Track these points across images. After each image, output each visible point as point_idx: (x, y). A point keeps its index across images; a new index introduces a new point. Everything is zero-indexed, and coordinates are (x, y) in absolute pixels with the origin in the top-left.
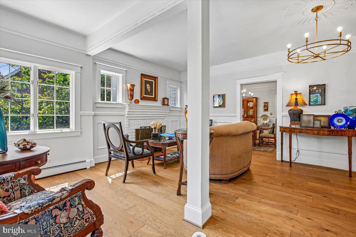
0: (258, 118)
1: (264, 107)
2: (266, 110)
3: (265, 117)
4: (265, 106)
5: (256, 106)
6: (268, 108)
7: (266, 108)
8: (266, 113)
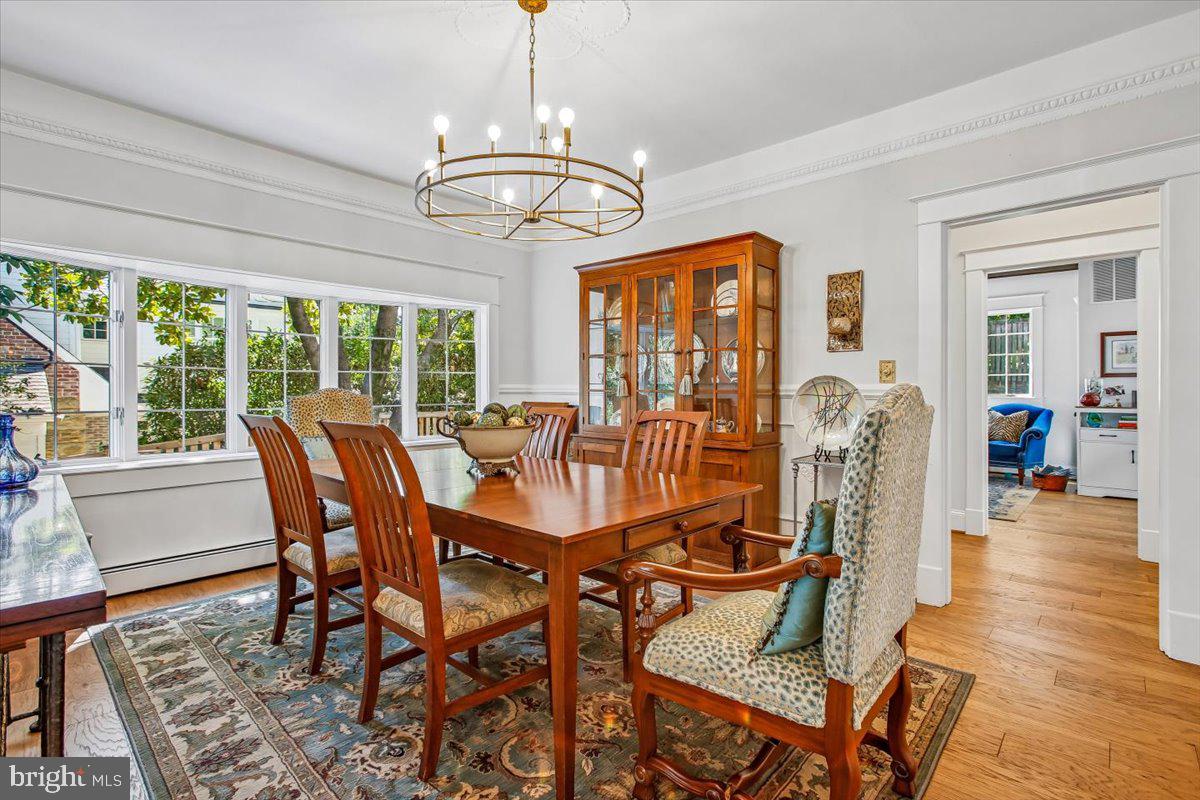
0: (784, 402)
1: (830, 315)
2: (849, 338)
3: (831, 395)
4: (834, 309)
5: (769, 309)
6: (857, 326)
7: (843, 324)
8: (846, 365)
